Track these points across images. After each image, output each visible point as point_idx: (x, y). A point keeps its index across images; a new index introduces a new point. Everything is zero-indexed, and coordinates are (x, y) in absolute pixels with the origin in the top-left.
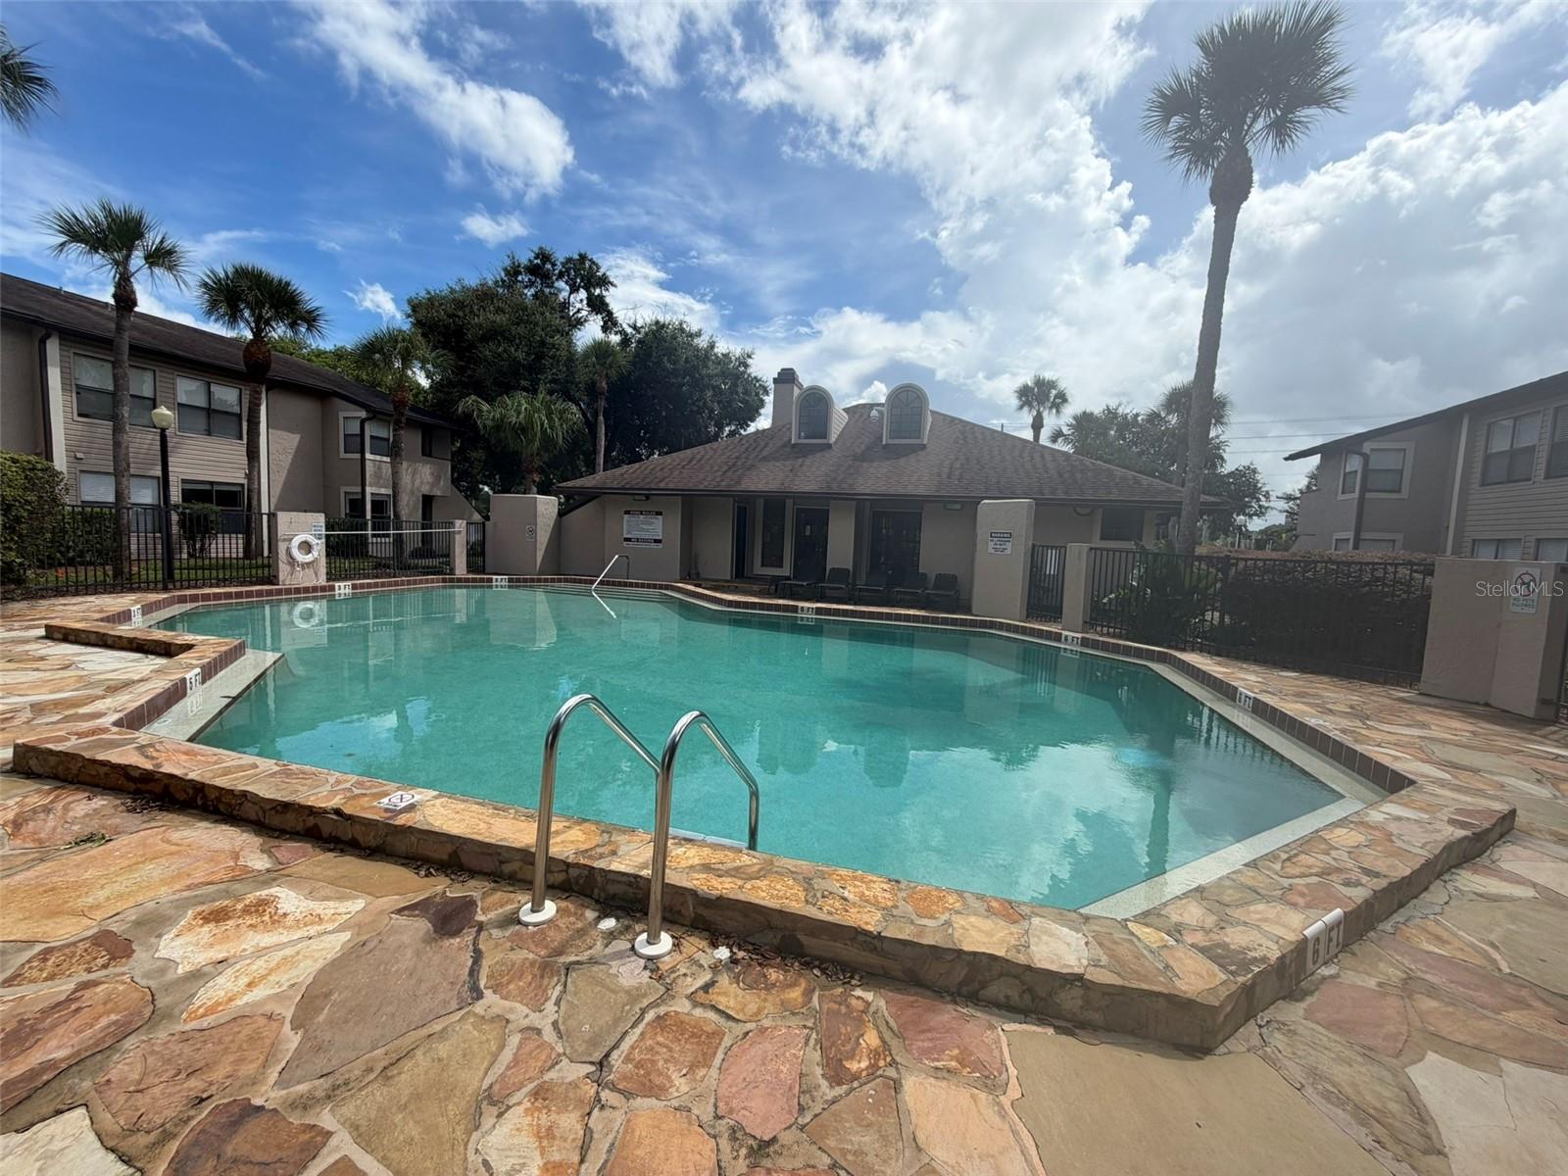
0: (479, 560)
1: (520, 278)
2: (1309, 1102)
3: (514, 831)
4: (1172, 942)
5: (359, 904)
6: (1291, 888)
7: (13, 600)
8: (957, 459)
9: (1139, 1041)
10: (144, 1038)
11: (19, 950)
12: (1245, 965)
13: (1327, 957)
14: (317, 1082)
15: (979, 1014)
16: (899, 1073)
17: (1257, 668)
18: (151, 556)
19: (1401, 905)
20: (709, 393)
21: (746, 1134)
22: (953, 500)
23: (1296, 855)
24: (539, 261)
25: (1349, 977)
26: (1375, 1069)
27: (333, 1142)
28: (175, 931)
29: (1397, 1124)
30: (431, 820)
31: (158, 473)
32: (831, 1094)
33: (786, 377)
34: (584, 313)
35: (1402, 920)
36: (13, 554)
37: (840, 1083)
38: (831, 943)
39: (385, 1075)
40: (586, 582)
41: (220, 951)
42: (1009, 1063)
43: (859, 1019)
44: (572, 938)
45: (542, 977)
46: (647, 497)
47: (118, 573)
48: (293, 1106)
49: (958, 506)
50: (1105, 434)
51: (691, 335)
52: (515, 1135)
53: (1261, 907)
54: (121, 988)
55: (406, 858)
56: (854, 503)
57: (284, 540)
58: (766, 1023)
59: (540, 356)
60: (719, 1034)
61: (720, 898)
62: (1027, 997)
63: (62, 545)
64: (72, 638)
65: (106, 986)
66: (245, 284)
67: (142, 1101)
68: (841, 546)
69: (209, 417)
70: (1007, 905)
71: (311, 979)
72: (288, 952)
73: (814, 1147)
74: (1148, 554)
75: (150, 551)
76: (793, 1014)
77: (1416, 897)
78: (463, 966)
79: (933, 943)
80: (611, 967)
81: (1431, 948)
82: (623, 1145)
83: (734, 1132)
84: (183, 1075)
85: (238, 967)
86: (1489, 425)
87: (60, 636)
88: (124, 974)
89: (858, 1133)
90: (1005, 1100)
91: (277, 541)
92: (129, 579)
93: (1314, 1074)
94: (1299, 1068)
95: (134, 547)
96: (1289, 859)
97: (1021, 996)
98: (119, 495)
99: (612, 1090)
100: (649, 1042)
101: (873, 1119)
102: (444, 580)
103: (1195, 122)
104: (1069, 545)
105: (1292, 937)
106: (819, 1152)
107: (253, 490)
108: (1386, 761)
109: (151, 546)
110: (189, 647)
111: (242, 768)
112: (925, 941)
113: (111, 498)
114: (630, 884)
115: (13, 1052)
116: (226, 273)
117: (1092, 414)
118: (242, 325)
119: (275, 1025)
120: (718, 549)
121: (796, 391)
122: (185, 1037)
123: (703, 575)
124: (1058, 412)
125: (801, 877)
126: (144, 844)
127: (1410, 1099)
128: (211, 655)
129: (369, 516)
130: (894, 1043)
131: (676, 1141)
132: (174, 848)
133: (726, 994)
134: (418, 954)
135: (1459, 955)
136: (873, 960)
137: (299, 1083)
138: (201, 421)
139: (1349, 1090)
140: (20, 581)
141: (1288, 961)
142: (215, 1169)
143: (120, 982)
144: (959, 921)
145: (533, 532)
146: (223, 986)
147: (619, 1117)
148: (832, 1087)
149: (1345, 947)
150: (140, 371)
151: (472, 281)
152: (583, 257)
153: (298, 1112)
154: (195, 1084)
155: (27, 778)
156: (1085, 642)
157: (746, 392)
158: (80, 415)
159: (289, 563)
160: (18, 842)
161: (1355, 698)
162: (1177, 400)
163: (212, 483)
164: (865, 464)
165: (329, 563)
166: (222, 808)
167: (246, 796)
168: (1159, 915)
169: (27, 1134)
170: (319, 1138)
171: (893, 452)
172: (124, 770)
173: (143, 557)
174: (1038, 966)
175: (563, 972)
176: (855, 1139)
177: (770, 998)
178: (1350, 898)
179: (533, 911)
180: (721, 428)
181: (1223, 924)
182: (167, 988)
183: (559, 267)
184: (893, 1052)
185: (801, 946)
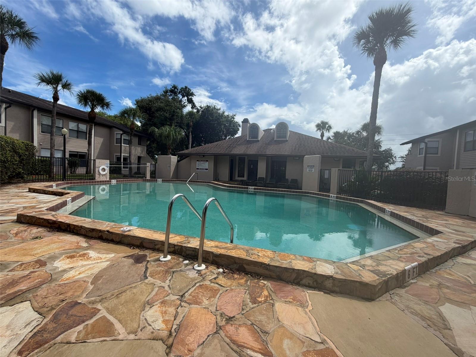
0: (154, 175)
1: (168, 94)
2: (406, 314)
3: (160, 237)
4: (361, 269)
5: (113, 255)
6: (401, 257)
7: (20, 183)
8: (297, 144)
9: (351, 296)
10: (48, 285)
11: (14, 263)
12: (385, 275)
13: (413, 277)
14: (97, 298)
15: (300, 288)
16: (274, 302)
17: (392, 205)
18: (59, 173)
19: (438, 265)
20: (223, 126)
21: (225, 315)
22: (296, 156)
23: (402, 249)
24: (173, 89)
25: (420, 283)
26: (428, 307)
27: (101, 312)
28: (59, 260)
29: (435, 321)
30: (135, 233)
31: (63, 149)
32: (252, 306)
33: (246, 121)
34: (186, 103)
35: (438, 269)
36: (21, 169)
37: (255, 304)
38: (254, 267)
39: (117, 296)
40: (185, 181)
41: (72, 265)
42: (309, 300)
43: (262, 288)
44: (175, 265)
45: (166, 274)
46: (204, 156)
47: (50, 176)
48: (90, 303)
49: (297, 158)
50: (344, 138)
51: (217, 110)
52: (155, 313)
53: (391, 261)
54: (43, 273)
55: (127, 245)
56: (266, 157)
57: (97, 168)
58: (233, 288)
59: (173, 116)
60: (219, 290)
61: (220, 254)
62: (315, 283)
63: (35, 169)
64: (36, 191)
65: (38, 273)
66: (89, 95)
67: (46, 300)
68: (262, 170)
69: (78, 133)
70: (309, 258)
71: (97, 272)
72: (91, 266)
73: (246, 319)
74: (357, 171)
75: (59, 172)
76: (242, 286)
77: (443, 263)
78: (142, 271)
79: (285, 267)
80: (186, 272)
81: (448, 277)
82: (187, 316)
83: (222, 314)
84: (59, 294)
85: (76, 269)
86: (466, 133)
87: (32, 191)
88: (44, 270)
89: (260, 316)
90: (307, 310)
91: (95, 168)
92: (53, 178)
93: (408, 307)
94: (403, 305)
95: (55, 170)
96: (400, 250)
97: (313, 283)
98: (51, 154)
99: (185, 303)
100: (197, 291)
101: (265, 313)
102: (143, 180)
103: (368, 42)
104: (332, 169)
105: (401, 269)
106: (248, 320)
107: (89, 153)
108: (434, 227)
109: (59, 170)
110: (68, 193)
111: (81, 220)
112: (283, 266)
113: (49, 156)
114: (193, 251)
115: (10, 287)
116: (84, 92)
117: (339, 132)
118: (88, 107)
119: (86, 283)
120: (225, 172)
121: (248, 125)
122: (60, 285)
123: (220, 180)
124: (329, 131)
125: (245, 250)
126: (52, 240)
127: (440, 315)
128: (74, 195)
129: (122, 161)
130: (273, 294)
131: (204, 316)
132: (60, 241)
133: (221, 280)
134: (129, 267)
135: (457, 279)
136: (266, 272)
137: (92, 297)
138: (75, 134)
139: (419, 312)
140: (22, 178)
141: (399, 276)
142: (66, 317)
143: (42, 272)
144: (293, 262)
145: (170, 166)
146: (71, 274)
147: (187, 310)
148: (252, 304)
149: (419, 275)
150: (59, 120)
151: (154, 95)
152: (186, 87)
153: (91, 304)
154: (62, 297)
155: (21, 223)
156: (337, 198)
157: (234, 126)
158: (42, 132)
159: (99, 174)
160: (16, 238)
161: (424, 213)
162: (365, 127)
163: (78, 152)
164: (269, 146)
165: (110, 176)
166: (75, 231)
167: (82, 227)
168: (358, 262)
169: (13, 307)
170: (97, 311)
171: (278, 142)
172: (47, 220)
173: (57, 173)
174: (319, 273)
175: (172, 273)
176: (259, 318)
177: (235, 282)
178: (420, 260)
179: (164, 258)
180: (226, 137)
181: (378, 265)
182: (55, 274)
183: (179, 90)
184: (272, 297)
185: (245, 268)
